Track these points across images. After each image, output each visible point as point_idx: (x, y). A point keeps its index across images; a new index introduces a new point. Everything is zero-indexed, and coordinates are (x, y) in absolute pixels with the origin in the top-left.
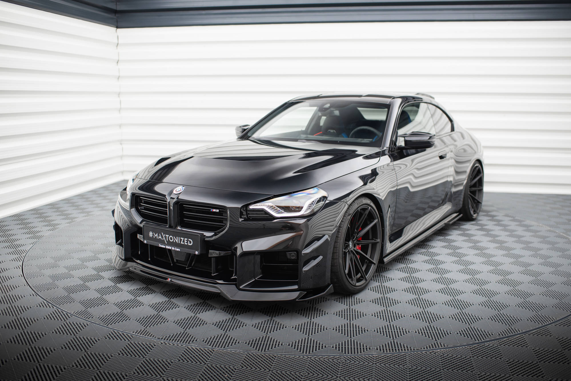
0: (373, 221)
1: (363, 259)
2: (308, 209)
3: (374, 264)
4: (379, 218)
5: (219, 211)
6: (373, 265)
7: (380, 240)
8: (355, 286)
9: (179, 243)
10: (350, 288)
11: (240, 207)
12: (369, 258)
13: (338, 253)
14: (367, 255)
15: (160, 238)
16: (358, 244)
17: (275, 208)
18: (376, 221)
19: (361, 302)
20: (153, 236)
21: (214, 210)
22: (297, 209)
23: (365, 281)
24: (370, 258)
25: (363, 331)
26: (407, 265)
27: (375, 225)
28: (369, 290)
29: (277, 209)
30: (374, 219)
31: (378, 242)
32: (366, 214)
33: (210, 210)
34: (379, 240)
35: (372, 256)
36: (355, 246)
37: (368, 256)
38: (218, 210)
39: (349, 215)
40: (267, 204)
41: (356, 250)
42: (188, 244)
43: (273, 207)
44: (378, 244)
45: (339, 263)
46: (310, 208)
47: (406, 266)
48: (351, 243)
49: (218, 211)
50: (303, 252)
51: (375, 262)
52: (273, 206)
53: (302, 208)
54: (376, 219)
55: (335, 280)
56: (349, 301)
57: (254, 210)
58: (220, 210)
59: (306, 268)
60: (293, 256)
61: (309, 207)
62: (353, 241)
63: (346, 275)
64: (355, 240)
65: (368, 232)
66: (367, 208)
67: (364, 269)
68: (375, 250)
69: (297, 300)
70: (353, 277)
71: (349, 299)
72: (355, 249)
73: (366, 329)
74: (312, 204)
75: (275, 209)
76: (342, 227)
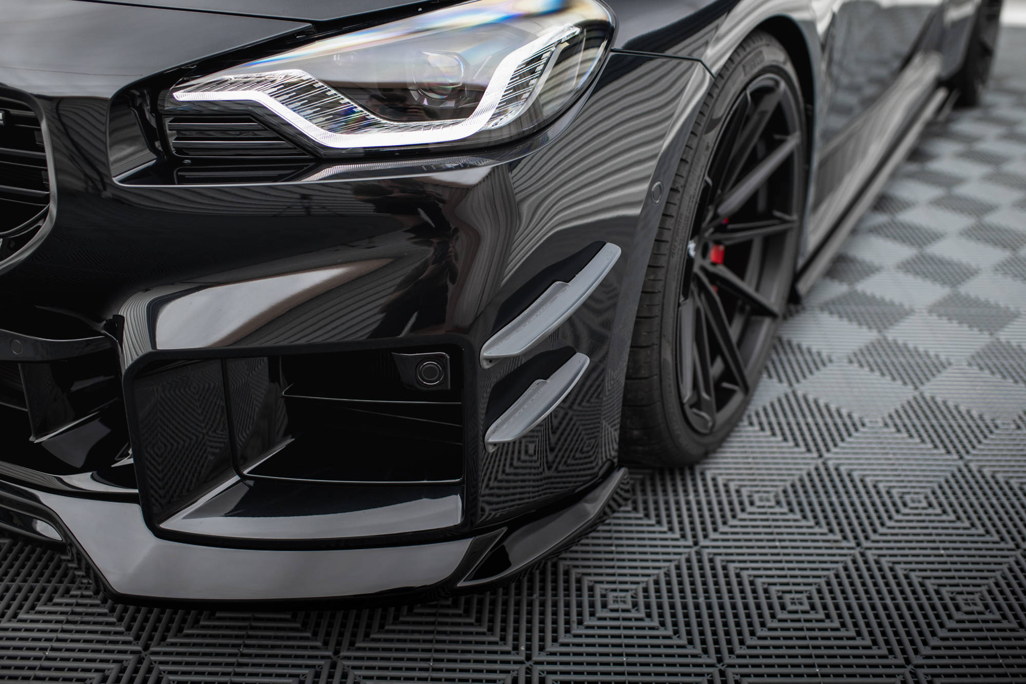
0: (781, 142)
1: (733, 300)
2: (509, 101)
3: (774, 316)
4: (805, 129)
7: (798, 217)
8: (711, 433)
11: (110, 96)
12: (753, 293)
14: (745, 281)
16: (718, 243)
17: (324, 95)
18: (792, 142)
22: (451, 104)
23: (741, 396)
26: (851, 285)
27: (790, 155)
28: (751, 424)
29: (337, 103)
30: (787, 133)
31: (791, 228)
34: (795, 218)
37: (747, 286)
39: (713, 124)
40: (279, 75)
41: (711, 269)
43: (314, 93)
44: (789, 234)
46: (517, 98)
47: (852, 291)
50: (486, 354)
51: (775, 310)
52: (311, 87)
53: (478, 92)
57: (200, 113)
58: (13, 112)
59: (502, 433)
60: (431, 372)
61: (515, 89)
62: (701, 235)
64: (707, 229)
66: (770, 83)
69: (461, 583)
72: (707, 263)
74: (533, 72)
75: (327, 100)
76: (681, 190)
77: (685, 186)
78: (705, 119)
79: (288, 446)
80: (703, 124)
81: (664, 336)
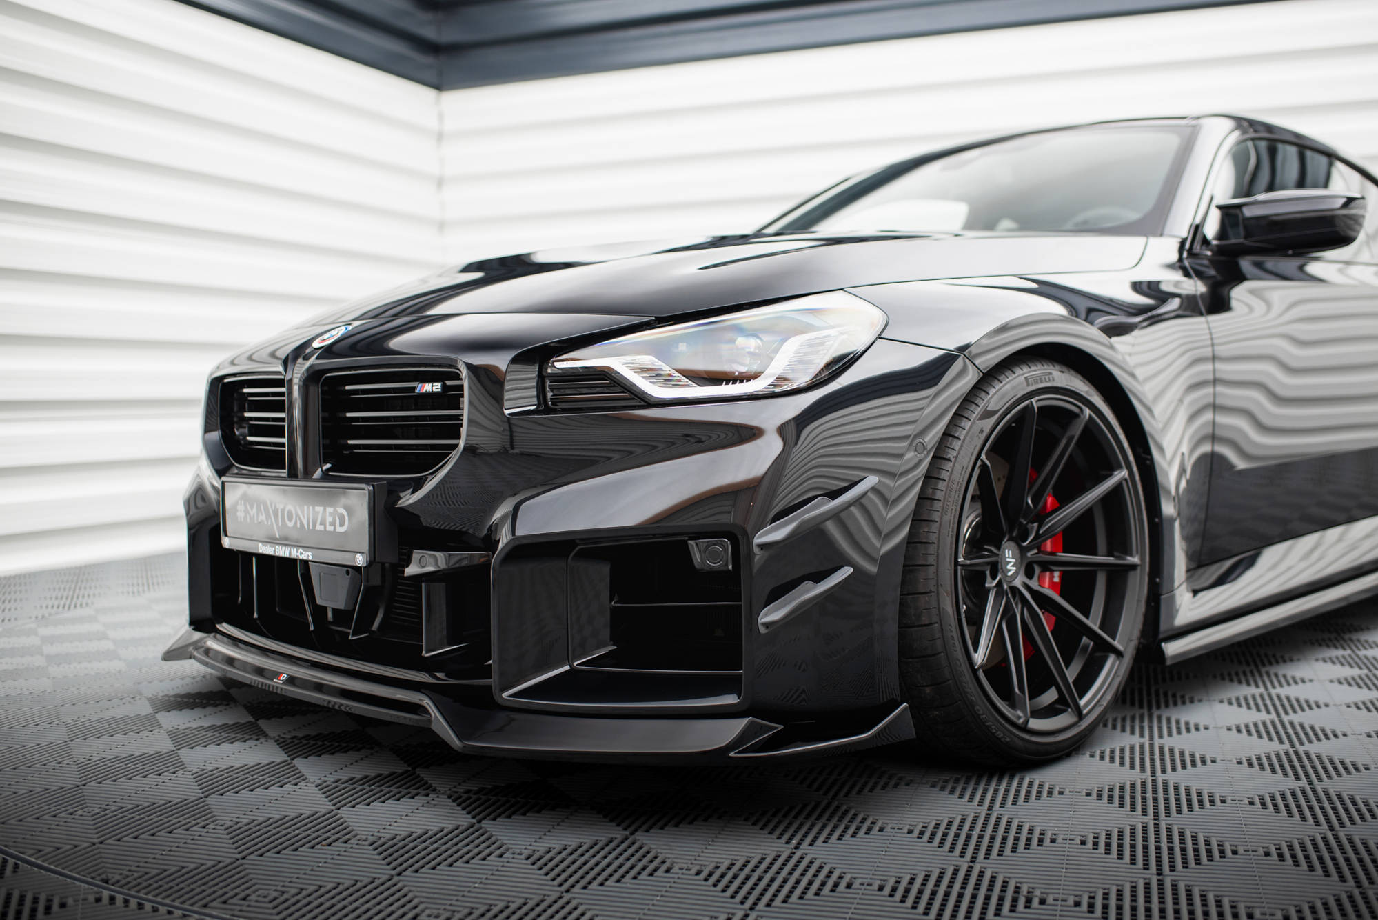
1: (1069, 632)
3: (1119, 654)
4: (1135, 469)
5: (444, 387)
6: (1112, 659)
7: (1142, 559)
8: (1024, 728)
9: (311, 528)
10: (999, 734)
12: (1096, 628)
13: (932, 570)
14: (1087, 617)
15: (262, 521)
16: (1047, 567)
18: (1121, 474)
19: (1045, 794)
20: (245, 517)
21: (427, 387)
23: (1073, 719)
24: (1101, 628)
25: (1022, 901)
26: (1266, 689)
27: (1118, 489)
30: (1110, 467)
31: (1133, 567)
32: (1071, 438)
33: (413, 389)
34: (1135, 559)
35: (1110, 623)
36: (1029, 574)
37: (1093, 623)
38: (439, 385)
39: (987, 414)
41: (1039, 590)
42: (335, 529)
44: (1131, 574)
45: (941, 614)
47: (1265, 694)
48: (1010, 558)
49: (437, 387)
50: (759, 539)
51: (1121, 648)
54: (1119, 467)
55: (928, 690)
56: (996, 790)
57: (569, 376)
58: (446, 382)
59: (773, 614)
60: (714, 556)
61: (800, 362)
62: (1023, 551)
63: (975, 671)
64: (1029, 548)
65: (1088, 514)
67: (1072, 673)
68: (1122, 597)
69: (732, 754)
70: (1017, 690)
71: (999, 784)
72: (1034, 584)
73: (1037, 893)
76: (953, 460)
77: (957, 457)
78: (979, 409)
79: (610, 651)
80: (976, 413)
81: (941, 585)
